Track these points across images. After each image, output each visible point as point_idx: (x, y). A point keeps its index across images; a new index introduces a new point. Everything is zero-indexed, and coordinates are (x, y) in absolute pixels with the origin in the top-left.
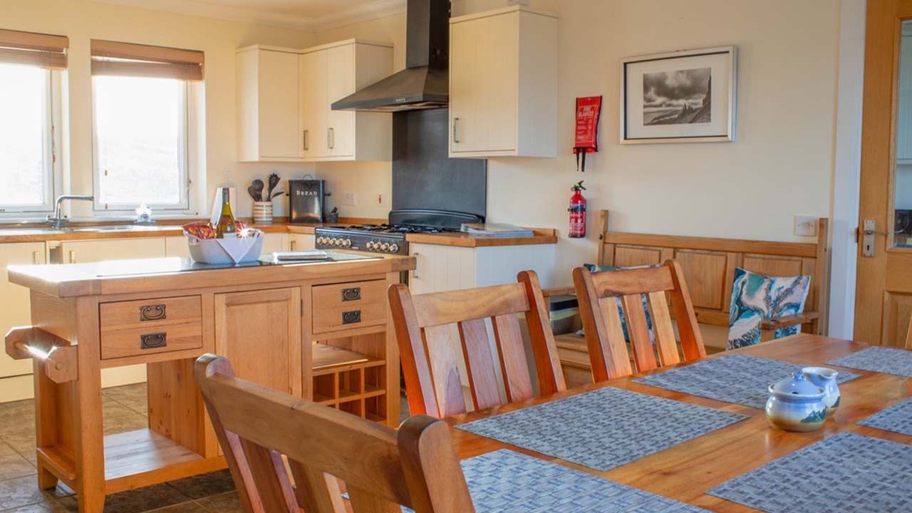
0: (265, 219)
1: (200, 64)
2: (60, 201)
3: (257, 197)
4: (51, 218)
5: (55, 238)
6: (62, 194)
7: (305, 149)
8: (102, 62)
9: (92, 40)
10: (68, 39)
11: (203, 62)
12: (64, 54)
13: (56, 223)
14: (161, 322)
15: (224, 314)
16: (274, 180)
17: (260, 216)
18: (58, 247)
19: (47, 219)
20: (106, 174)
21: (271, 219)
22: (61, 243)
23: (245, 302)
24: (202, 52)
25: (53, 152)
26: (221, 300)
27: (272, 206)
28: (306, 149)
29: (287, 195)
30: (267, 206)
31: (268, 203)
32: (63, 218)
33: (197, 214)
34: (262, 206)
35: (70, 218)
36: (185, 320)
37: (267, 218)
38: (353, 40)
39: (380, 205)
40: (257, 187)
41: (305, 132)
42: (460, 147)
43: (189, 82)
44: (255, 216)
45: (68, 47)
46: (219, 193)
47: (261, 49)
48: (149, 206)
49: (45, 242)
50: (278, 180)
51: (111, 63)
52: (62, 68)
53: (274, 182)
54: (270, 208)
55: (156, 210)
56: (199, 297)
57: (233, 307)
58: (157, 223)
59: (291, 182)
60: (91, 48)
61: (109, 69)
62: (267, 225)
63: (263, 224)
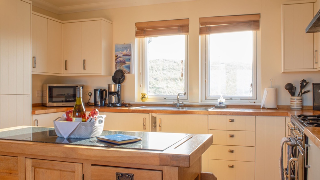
0: (296, 107)
4: (175, 102)
13: (177, 105)
15: (31, 172)
16: (304, 84)
17: (293, 105)
26: (29, 162)
28: (316, 62)
29: (312, 92)
30: (297, 99)
31: (300, 98)
32: (181, 103)
34: (294, 99)
36: (9, 172)
37: (297, 106)
46: (265, 91)
47: (284, 5)
48: (224, 97)
49: (149, 113)
50: (307, 83)
51: (210, 27)
52: (187, 33)
53: (305, 84)
54: (300, 100)
55: (227, 100)
56: (17, 158)
57: (38, 169)
58: (227, 107)
59: (313, 84)
60: (200, 22)
61: (209, 31)
62: (298, 111)
63: (294, 110)
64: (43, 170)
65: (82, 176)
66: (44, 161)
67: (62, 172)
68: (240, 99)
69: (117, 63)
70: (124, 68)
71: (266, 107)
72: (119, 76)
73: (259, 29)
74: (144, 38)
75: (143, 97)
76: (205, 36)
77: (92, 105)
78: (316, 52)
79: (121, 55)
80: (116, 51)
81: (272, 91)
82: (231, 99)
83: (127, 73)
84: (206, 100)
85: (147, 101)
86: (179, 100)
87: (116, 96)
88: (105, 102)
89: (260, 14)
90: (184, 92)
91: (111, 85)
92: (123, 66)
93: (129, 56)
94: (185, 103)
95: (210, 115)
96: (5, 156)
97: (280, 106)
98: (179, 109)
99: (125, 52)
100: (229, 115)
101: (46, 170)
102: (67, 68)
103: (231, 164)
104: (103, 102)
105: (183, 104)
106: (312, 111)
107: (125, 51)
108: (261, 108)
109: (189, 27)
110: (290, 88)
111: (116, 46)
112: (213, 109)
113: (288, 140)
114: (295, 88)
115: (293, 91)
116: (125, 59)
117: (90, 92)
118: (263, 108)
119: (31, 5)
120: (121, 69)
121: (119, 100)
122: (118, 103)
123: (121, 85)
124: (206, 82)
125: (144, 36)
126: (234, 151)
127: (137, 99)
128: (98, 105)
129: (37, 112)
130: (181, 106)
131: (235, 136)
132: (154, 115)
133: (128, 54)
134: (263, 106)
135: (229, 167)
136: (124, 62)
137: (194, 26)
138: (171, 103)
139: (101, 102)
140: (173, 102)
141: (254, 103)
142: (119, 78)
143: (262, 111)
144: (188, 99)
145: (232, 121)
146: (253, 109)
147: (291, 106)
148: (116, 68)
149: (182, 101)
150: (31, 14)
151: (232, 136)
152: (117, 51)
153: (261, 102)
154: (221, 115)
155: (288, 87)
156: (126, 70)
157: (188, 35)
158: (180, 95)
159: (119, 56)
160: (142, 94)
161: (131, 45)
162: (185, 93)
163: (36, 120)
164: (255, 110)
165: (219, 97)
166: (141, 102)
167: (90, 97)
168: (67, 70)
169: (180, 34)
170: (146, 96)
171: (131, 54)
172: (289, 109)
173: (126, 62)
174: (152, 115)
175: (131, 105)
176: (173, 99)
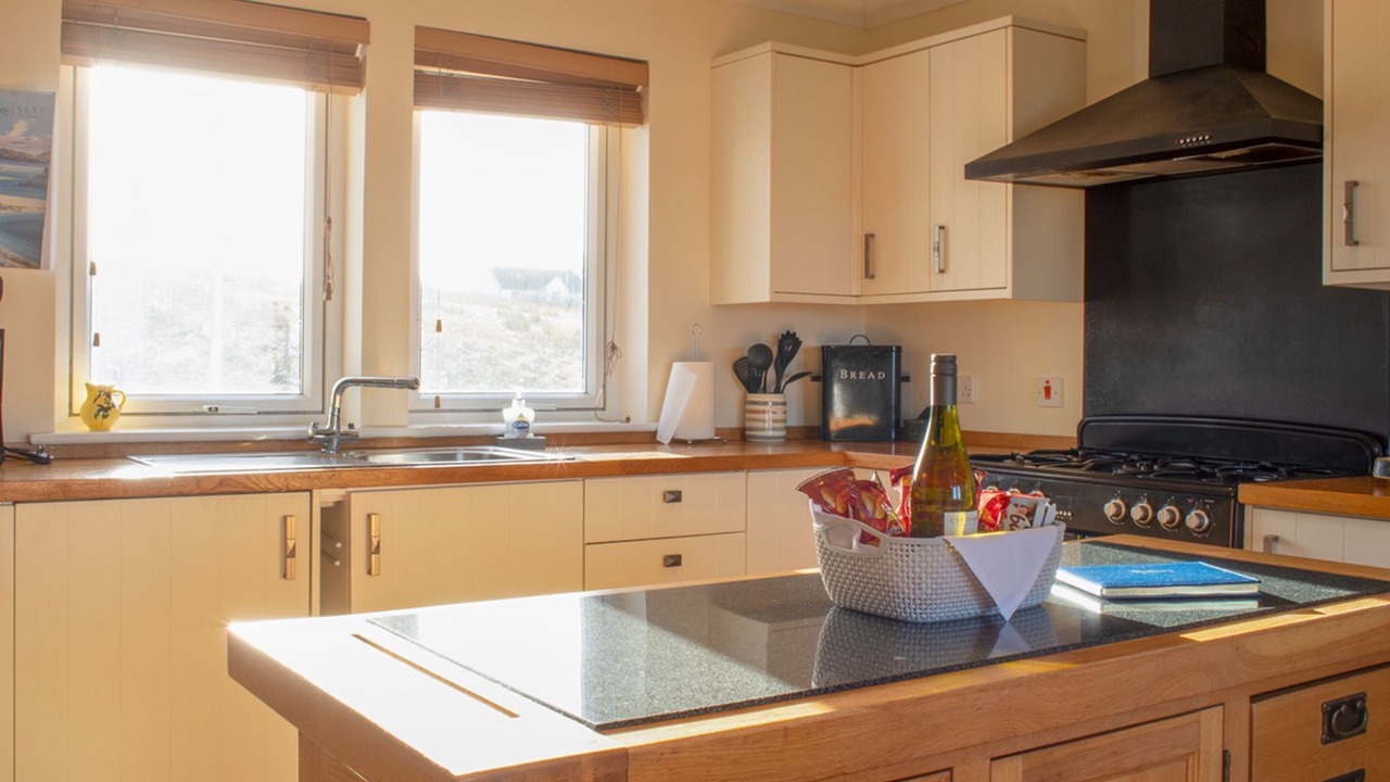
0: (770, 433)
1: (639, 89)
2: (341, 389)
3: (752, 383)
4: (320, 427)
5: (332, 480)
6: (342, 377)
7: (867, 276)
8: (437, 77)
9: (418, 28)
10: (369, 23)
11: (646, 84)
12: (358, 58)
13: (330, 441)
17: (760, 425)
18: (339, 504)
19: (310, 432)
20: (439, 329)
21: (783, 433)
22: (349, 494)
24: (644, 63)
25: (326, 276)
27: (784, 404)
28: (869, 275)
29: (815, 379)
30: (774, 404)
31: (778, 398)
32: (344, 428)
33: (628, 420)
34: (766, 403)
35: (361, 430)
37: (774, 429)
38: (1008, 20)
39: (1047, 402)
40: (759, 361)
41: (869, 238)
42: (1363, 256)
43: (613, 129)
44: (749, 424)
45: (366, 42)
47: (777, 52)
48: (529, 401)
49: (311, 491)
51: (455, 81)
52: (353, 89)
53: (788, 349)
54: (781, 408)
59: (823, 350)
61: (450, 93)
62: (775, 445)
63: (766, 445)
65: (1220, 762)
73: (639, 121)
75: (105, 403)
89: (647, 62)
141: (622, 423)
145: (675, 497)
151: (676, 561)
160: (89, 390)
161: (51, 97)
165: (506, 401)
171: (46, 154)
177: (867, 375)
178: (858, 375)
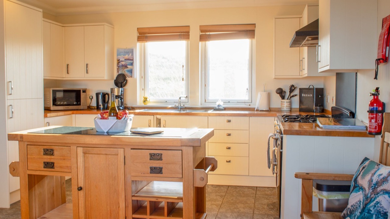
0: (285, 109)
3: (283, 97)
9: (200, 26)
14: (52, 157)
15: (82, 157)
17: (283, 107)
23: (92, 153)
26: (80, 150)
30: (286, 102)
34: (284, 102)
36: (63, 158)
46: (259, 95)
47: (276, 18)
48: (222, 100)
49: (154, 116)
50: (295, 88)
51: (210, 35)
52: (188, 40)
53: (293, 88)
54: (289, 103)
55: (225, 103)
56: (70, 147)
57: (87, 155)
58: (225, 109)
59: (300, 89)
60: (200, 29)
61: (209, 38)
62: (286, 112)
63: (284, 112)
64: (92, 155)
65: (124, 157)
66: (93, 148)
67: (107, 156)
68: (236, 102)
69: (119, 67)
70: (126, 72)
71: (260, 109)
72: (121, 80)
73: (254, 38)
74: (145, 43)
75: (145, 100)
76: (204, 42)
77: (94, 108)
78: (301, 62)
79: (123, 59)
80: (118, 55)
81: (265, 95)
82: (229, 102)
83: (129, 77)
84: (205, 102)
85: (149, 104)
86: (180, 103)
87: (119, 99)
88: (107, 105)
89: (255, 24)
90: (185, 96)
91: (114, 89)
92: (125, 70)
93: (131, 61)
94: (186, 106)
95: (210, 116)
96: (59, 147)
97: (272, 108)
98: (180, 111)
99: (127, 57)
100: (227, 116)
101: (94, 155)
102: (69, 72)
103: (228, 159)
104: (106, 105)
105: (184, 106)
106: (299, 112)
107: (127, 55)
108: (255, 110)
109: (190, 33)
110: (281, 92)
111: (118, 51)
112: (213, 111)
113: (274, 135)
114: (285, 92)
115: (283, 95)
116: (127, 63)
117: (91, 96)
118: (257, 110)
119: (42, 13)
120: (123, 73)
121: (122, 103)
122: (121, 106)
123: (124, 89)
124: (205, 86)
125: (146, 41)
126: (231, 148)
127: (139, 102)
128: (101, 108)
129: (49, 115)
130: (182, 109)
131: (231, 135)
132: (159, 117)
133: (130, 58)
134: (257, 108)
135: (227, 162)
136: (126, 66)
137: (195, 33)
138: (173, 106)
139: (104, 105)
140: (174, 105)
141: (249, 106)
142: (121, 82)
143: (256, 112)
144: (188, 102)
145: (229, 121)
146: (248, 111)
147: (281, 108)
148: (118, 72)
149: (184, 104)
150: (42, 21)
151: (229, 135)
152: (120, 55)
153: (255, 105)
154: (219, 116)
155: (278, 92)
156: (128, 74)
157: (189, 42)
158: (181, 98)
159: (121, 60)
160: (144, 97)
161: (133, 49)
162: (187, 96)
163: (47, 123)
164: (250, 111)
165: (217, 100)
166: (143, 105)
167: (91, 100)
168: (69, 73)
169: (181, 41)
170: (148, 100)
171: (133, 59)
172: (279, 110)
173: (128, 66)
174: (156, 117)
175: (133, 108)
176: (174, 102)
177: (308, 95)
178: (306, 95)
